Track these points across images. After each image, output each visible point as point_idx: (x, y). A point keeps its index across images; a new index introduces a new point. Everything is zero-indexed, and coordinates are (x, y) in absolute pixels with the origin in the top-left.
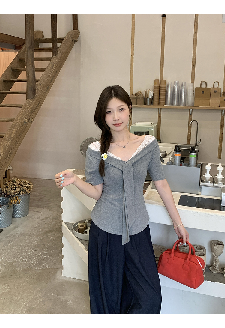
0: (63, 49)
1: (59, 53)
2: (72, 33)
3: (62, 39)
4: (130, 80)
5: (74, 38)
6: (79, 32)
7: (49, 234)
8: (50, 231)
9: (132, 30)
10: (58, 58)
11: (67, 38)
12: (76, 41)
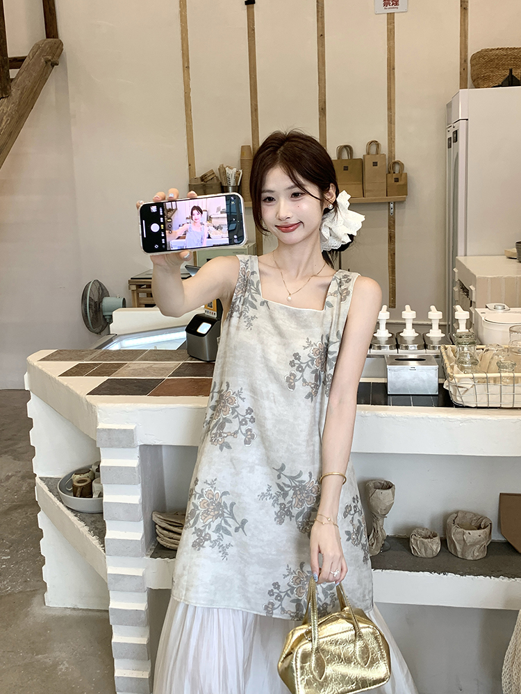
0: (24, 81)
1: (15, 92)
2: (45, 45)
3: (22, 60)
4: (186, 147)
5: (50, 58)
6: (61, 43)
7: (15, 514)
8: (16, 508)
9: (182, 35)
10: (13, 103)
11: (33, 57)
12: (54, 64)
